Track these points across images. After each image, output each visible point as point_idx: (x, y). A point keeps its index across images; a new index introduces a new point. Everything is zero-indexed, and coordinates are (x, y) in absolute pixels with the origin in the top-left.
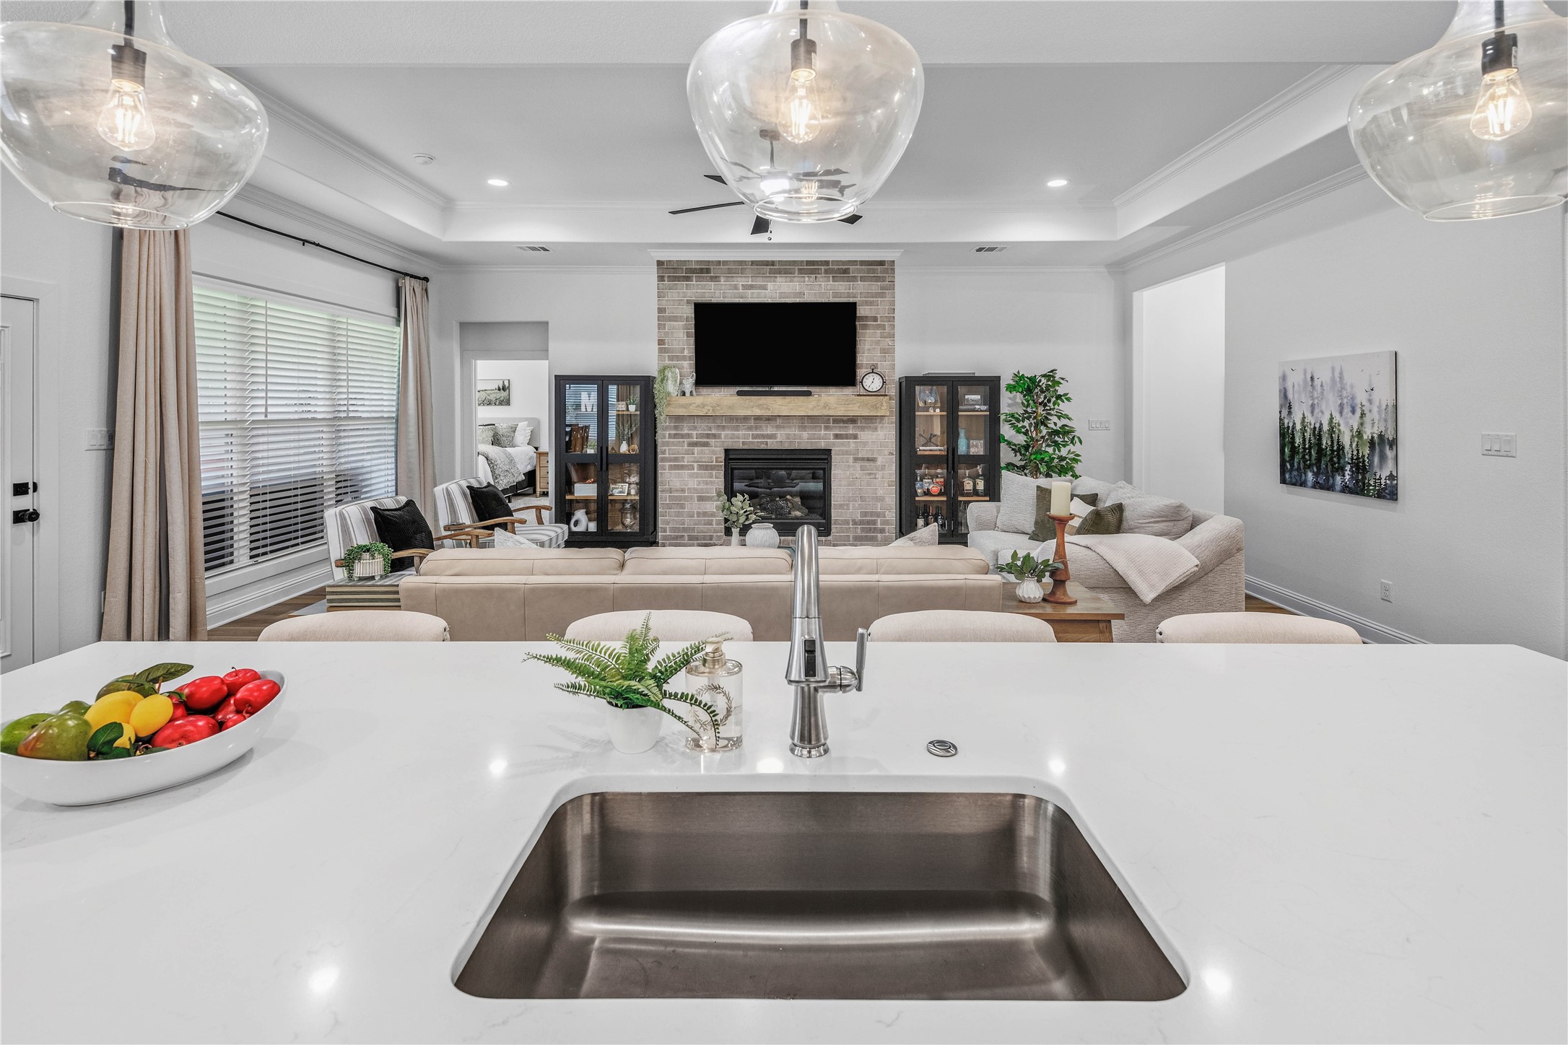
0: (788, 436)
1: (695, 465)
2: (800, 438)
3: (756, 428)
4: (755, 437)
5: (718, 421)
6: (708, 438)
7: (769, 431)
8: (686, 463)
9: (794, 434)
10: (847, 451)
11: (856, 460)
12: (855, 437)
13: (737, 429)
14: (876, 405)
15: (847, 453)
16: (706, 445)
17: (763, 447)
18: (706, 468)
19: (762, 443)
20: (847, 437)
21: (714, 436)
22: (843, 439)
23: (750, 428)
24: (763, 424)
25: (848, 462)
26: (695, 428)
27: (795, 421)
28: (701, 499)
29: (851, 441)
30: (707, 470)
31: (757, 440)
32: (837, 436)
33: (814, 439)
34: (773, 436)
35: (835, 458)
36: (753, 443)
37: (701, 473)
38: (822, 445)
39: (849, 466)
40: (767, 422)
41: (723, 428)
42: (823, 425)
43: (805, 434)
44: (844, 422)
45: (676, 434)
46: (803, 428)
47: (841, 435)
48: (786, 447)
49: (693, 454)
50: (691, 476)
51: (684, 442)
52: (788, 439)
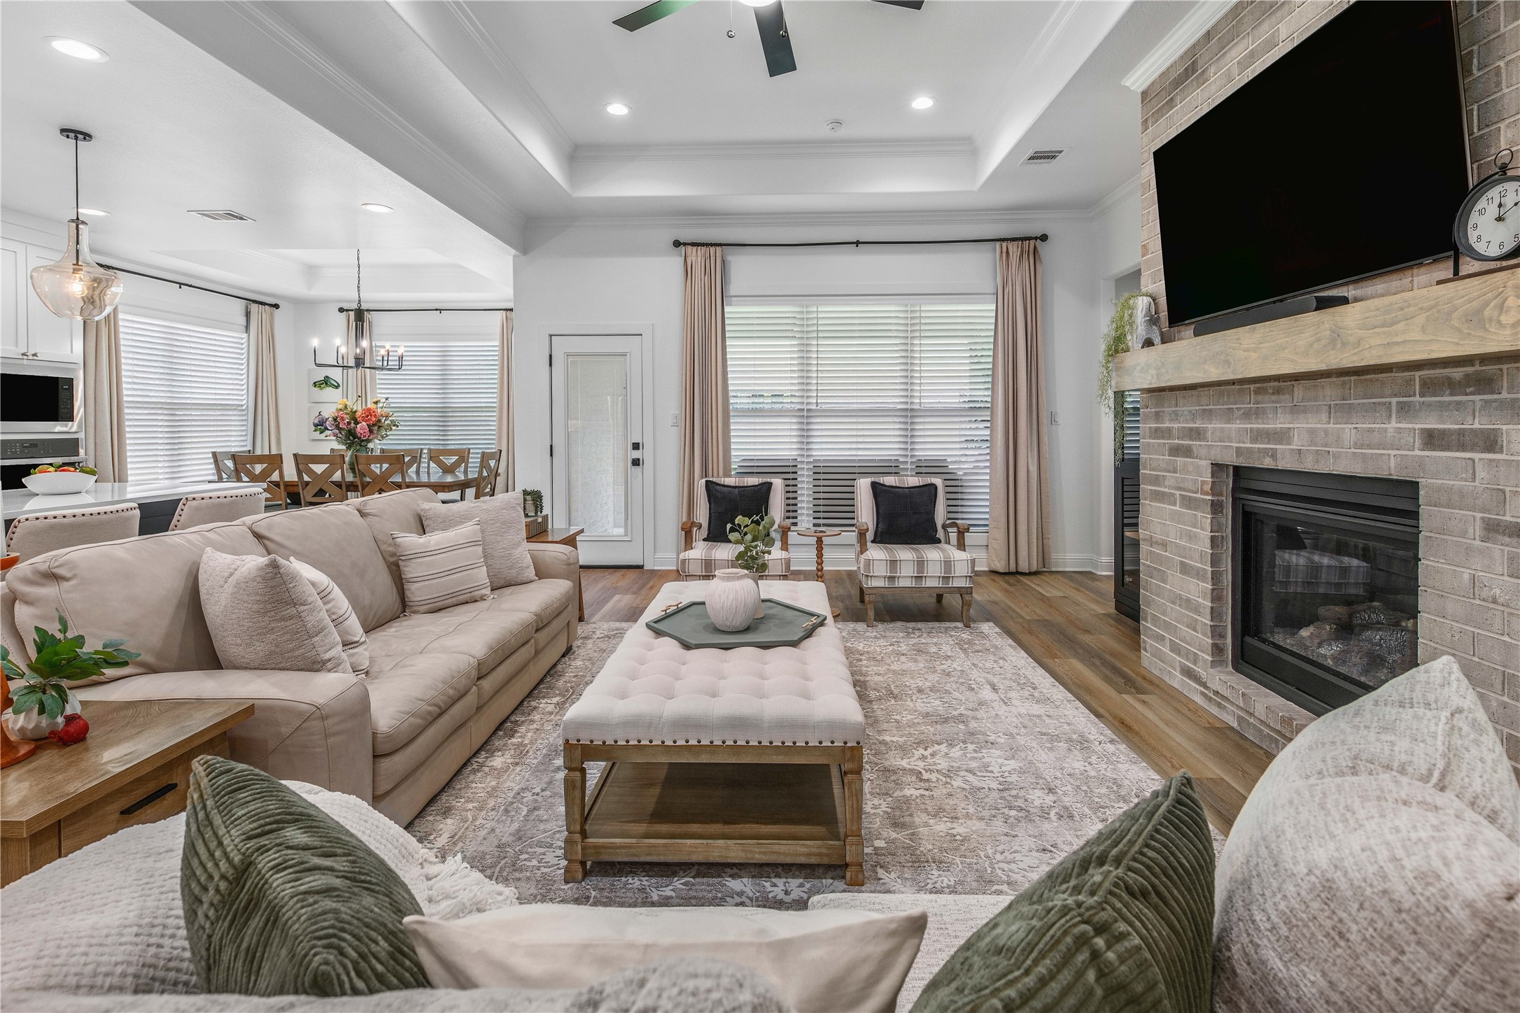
0: (1312, 432)
1: (1178, 493)
2: (1338, 441)
3: (1258, 414)
4: (1257, 436)
5: (1204, 400)
6: (1191, 439)
7: (1279, 422)
8: (1166, 490)
9: (1326, 431)
10: (1462, 494)
11: (1493, 529)
12: (1490, 442)
13: (1228, 415)
14: (1479, 311)
15: (1460, 500)
16: (1187, 452)
17: (1268, 463)
18: (1188, 502)
19: (1265, 451)
20: (1461, 441)
21: (1197, 434)
22: (1447, 448)
23: (1247, 415)
24: (1267, 403)
25: (1464, 534)
26: (1176, 417)
27: (1328, 392)
28: (1185, 569)
29: (1476, 456)
30: (1190, 509)
31: (1257, 446)
32: (1432, 439)
33: (1370, 447)
34: (1282, 436)
35: (1429, 517)
36: (1249, 450)
37: (1184, 513)
38: (1390, 465)
39: (1469, 549)
40: (1274, 398)
41: (1208, 414)
42: (1394, 400)
43: (1348, 431)
44: (1454, 387)
45: (1157, 429)
46: (1343, 411)
47: (1443, 433)
48: (1309, 465)
49: (1175, 472)
50: (1175, 517)
51: (1164, 444)
52: (1313, 443)
